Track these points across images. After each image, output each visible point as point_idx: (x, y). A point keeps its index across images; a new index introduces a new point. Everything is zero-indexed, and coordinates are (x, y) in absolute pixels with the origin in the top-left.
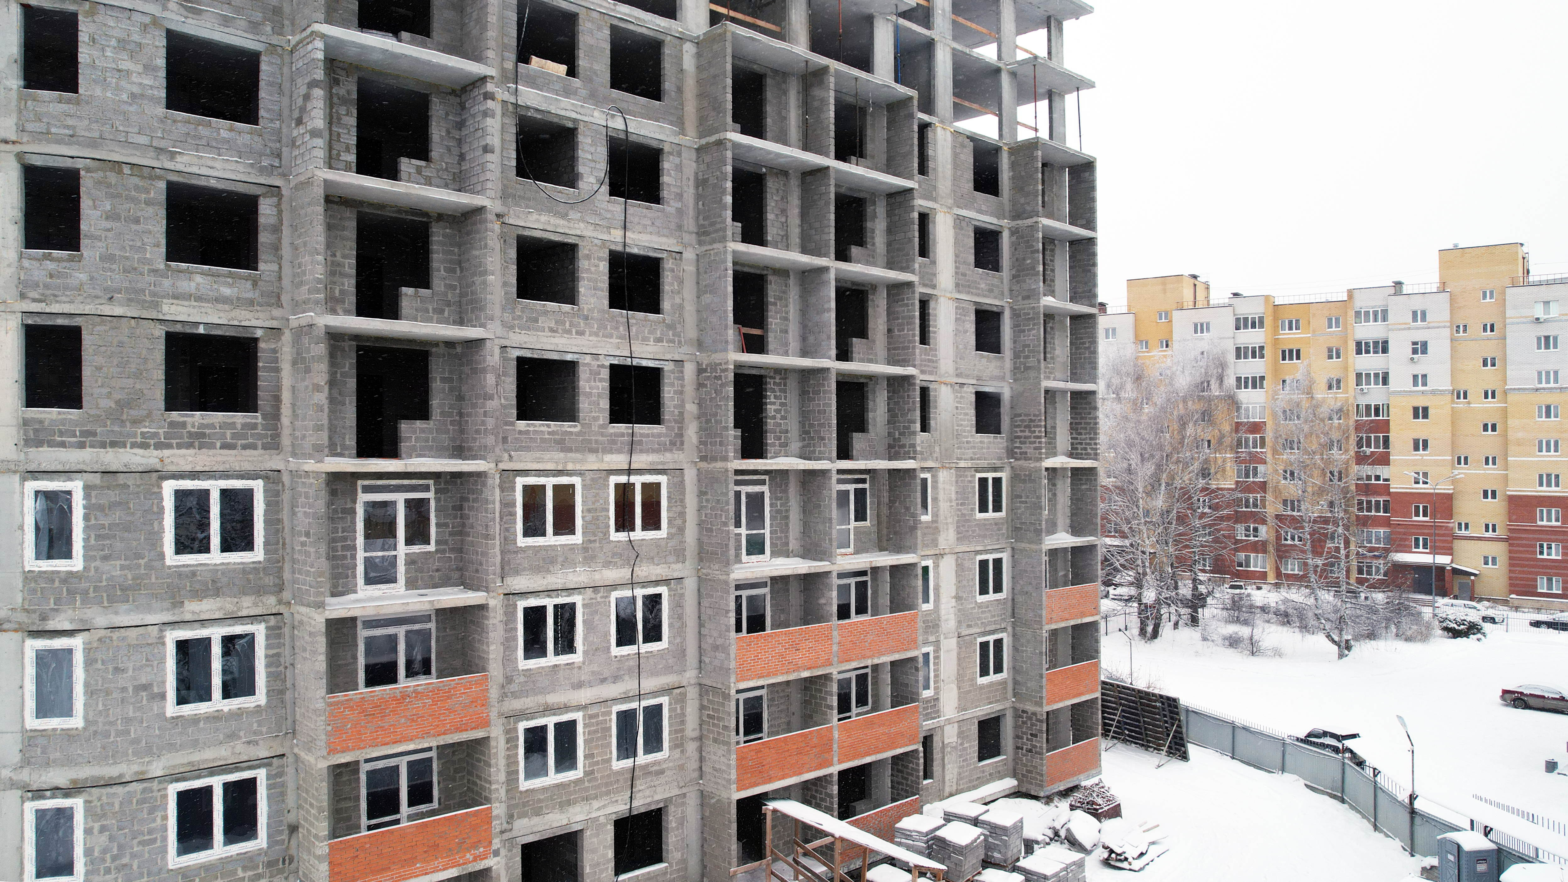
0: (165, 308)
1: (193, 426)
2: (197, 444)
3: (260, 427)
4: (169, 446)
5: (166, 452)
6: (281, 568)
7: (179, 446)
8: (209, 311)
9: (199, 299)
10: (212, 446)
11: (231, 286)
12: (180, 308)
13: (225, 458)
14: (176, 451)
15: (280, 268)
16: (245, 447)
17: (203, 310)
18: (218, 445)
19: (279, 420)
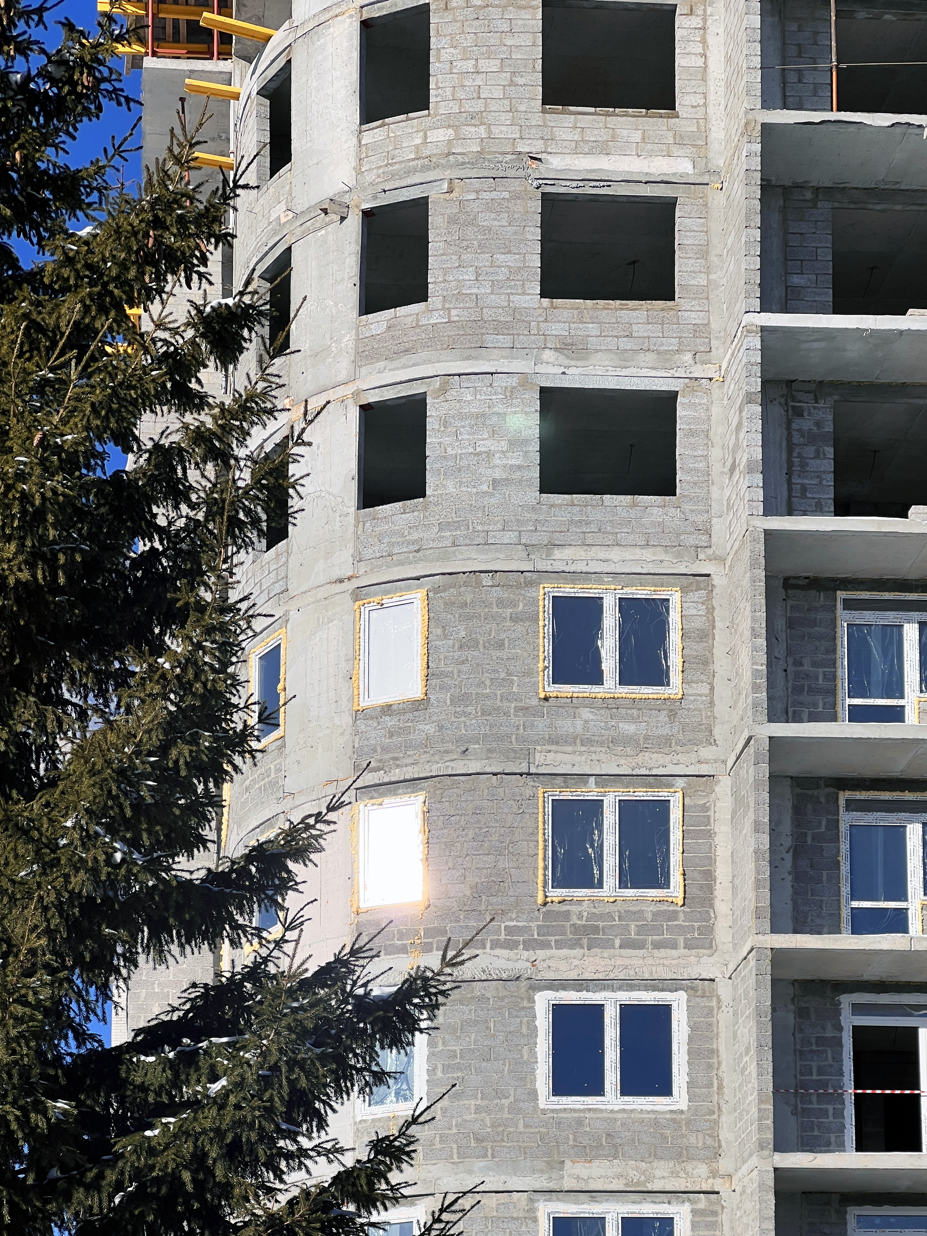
0: (539, 758)
1: (580, 917)
2: (585, 941)
3: (681, 916)
4: (545, 945)
5: (541, 954)
6: (716, 1122)
7: (559, 945)
8: (603, 757)
9: (587, 742)
10: (607, 944)
11: (635, 720)
12: (560, 757)
13: (627, 962)
14: (554, 952)
15: (712, 689)
16: (657, 946)
17: (594, 757)
18: (617, 942)
19: (712, 906)
